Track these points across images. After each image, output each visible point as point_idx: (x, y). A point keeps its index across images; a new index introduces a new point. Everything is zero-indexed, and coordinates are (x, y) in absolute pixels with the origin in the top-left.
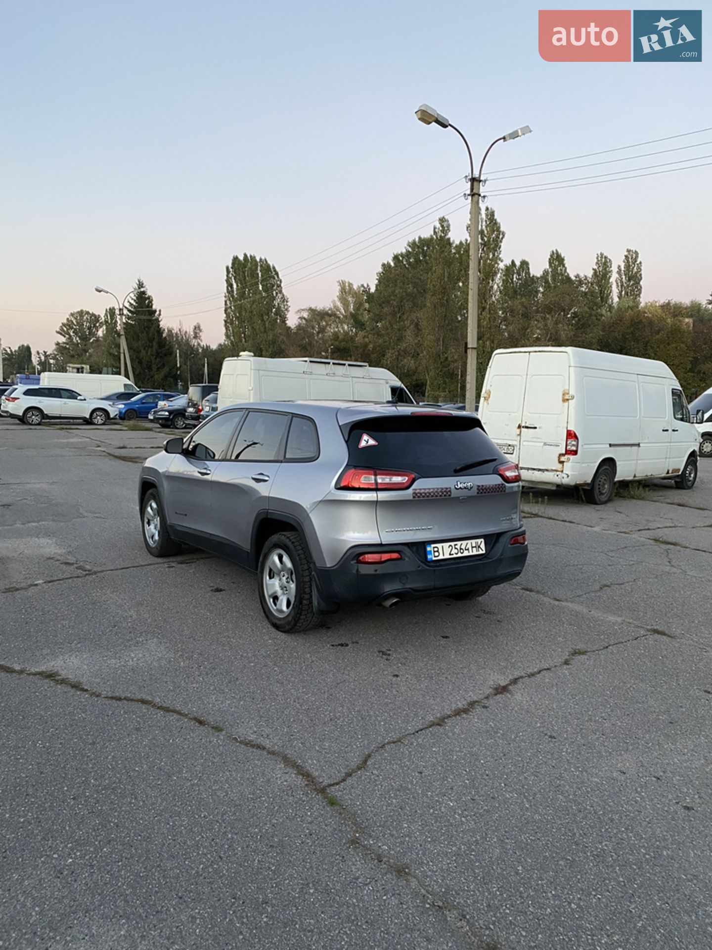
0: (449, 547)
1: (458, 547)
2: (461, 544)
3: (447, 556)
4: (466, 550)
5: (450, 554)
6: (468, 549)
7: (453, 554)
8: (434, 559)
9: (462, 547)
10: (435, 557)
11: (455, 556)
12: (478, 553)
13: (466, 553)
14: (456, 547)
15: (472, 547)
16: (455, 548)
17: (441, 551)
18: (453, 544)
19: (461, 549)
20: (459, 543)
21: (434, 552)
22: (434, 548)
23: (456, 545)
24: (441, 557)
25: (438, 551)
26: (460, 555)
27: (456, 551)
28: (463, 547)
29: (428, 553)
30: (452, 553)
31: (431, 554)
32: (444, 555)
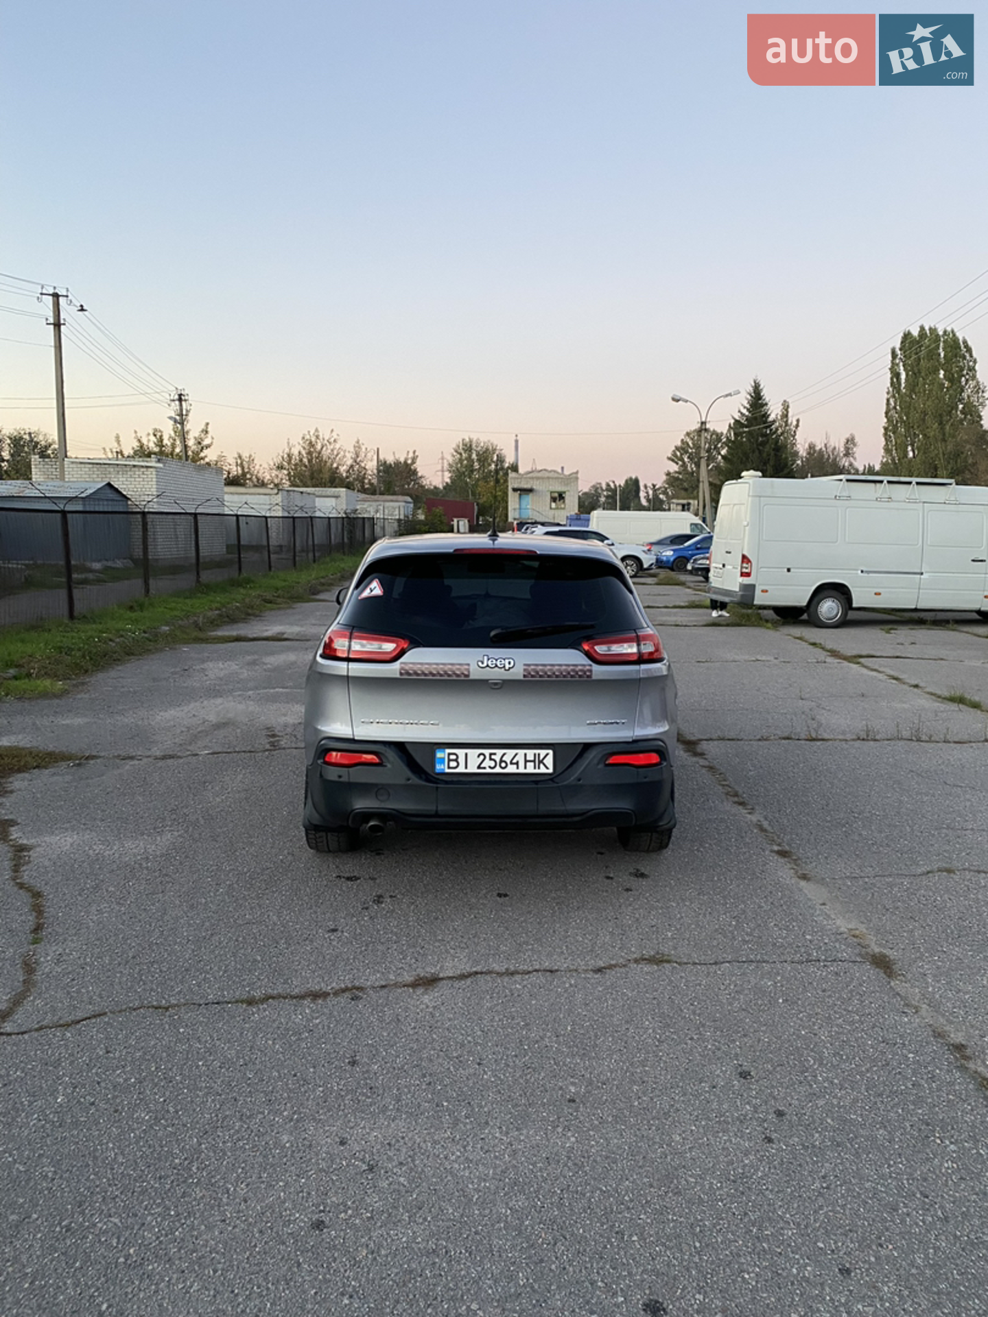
0: (479, 756)
1: (497, 758)
2: (504, 754)
3: (472, 769)
4: (511, 763)
5: (479, 767)
6: (517, 763)
7: (484, 768)
8: (447, 771)
9: (504, 759)
10: (449, 768)
11: (488, 770)
12: (537, 771)
13: (511, 769)
14: (493, 757)
15: (526, 761)
16: (491, 759)
17: (462, 760)
18: (487, 752)
19: (501, 761)
20: (500, 752)
21: (449, 760)
22: (449, 754)
23: (495, 754)
24: (461, 769)
25: (456, 760)
26: (498, 770)
27: (492, 764)
28: (507, 759)
29: (437, 761)
30: (482, 766)
31: (444, 763)
32: (466, 768)
